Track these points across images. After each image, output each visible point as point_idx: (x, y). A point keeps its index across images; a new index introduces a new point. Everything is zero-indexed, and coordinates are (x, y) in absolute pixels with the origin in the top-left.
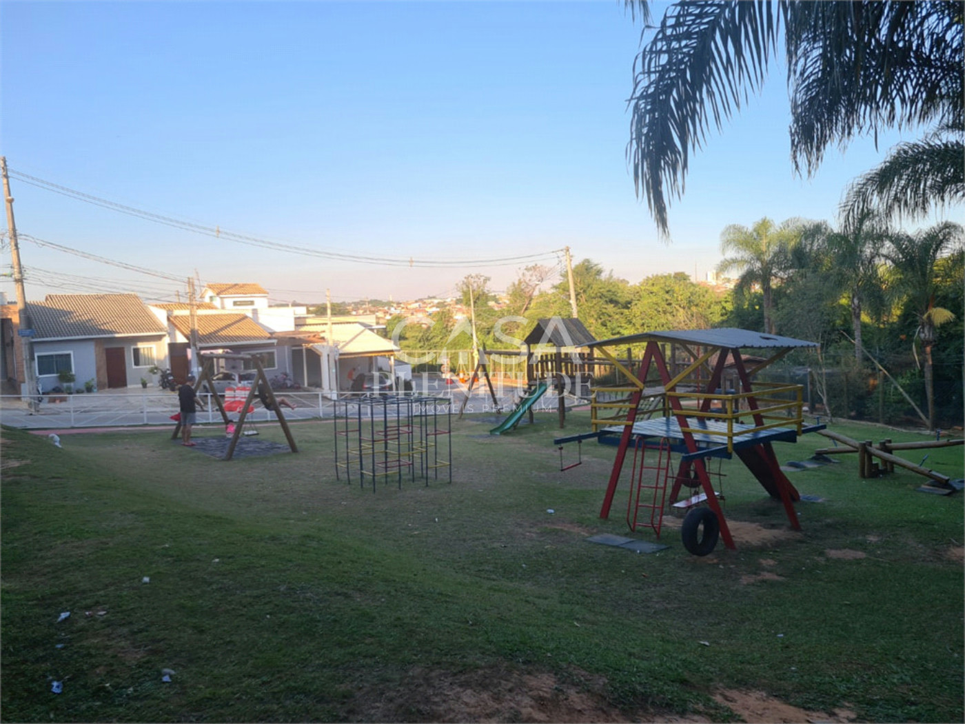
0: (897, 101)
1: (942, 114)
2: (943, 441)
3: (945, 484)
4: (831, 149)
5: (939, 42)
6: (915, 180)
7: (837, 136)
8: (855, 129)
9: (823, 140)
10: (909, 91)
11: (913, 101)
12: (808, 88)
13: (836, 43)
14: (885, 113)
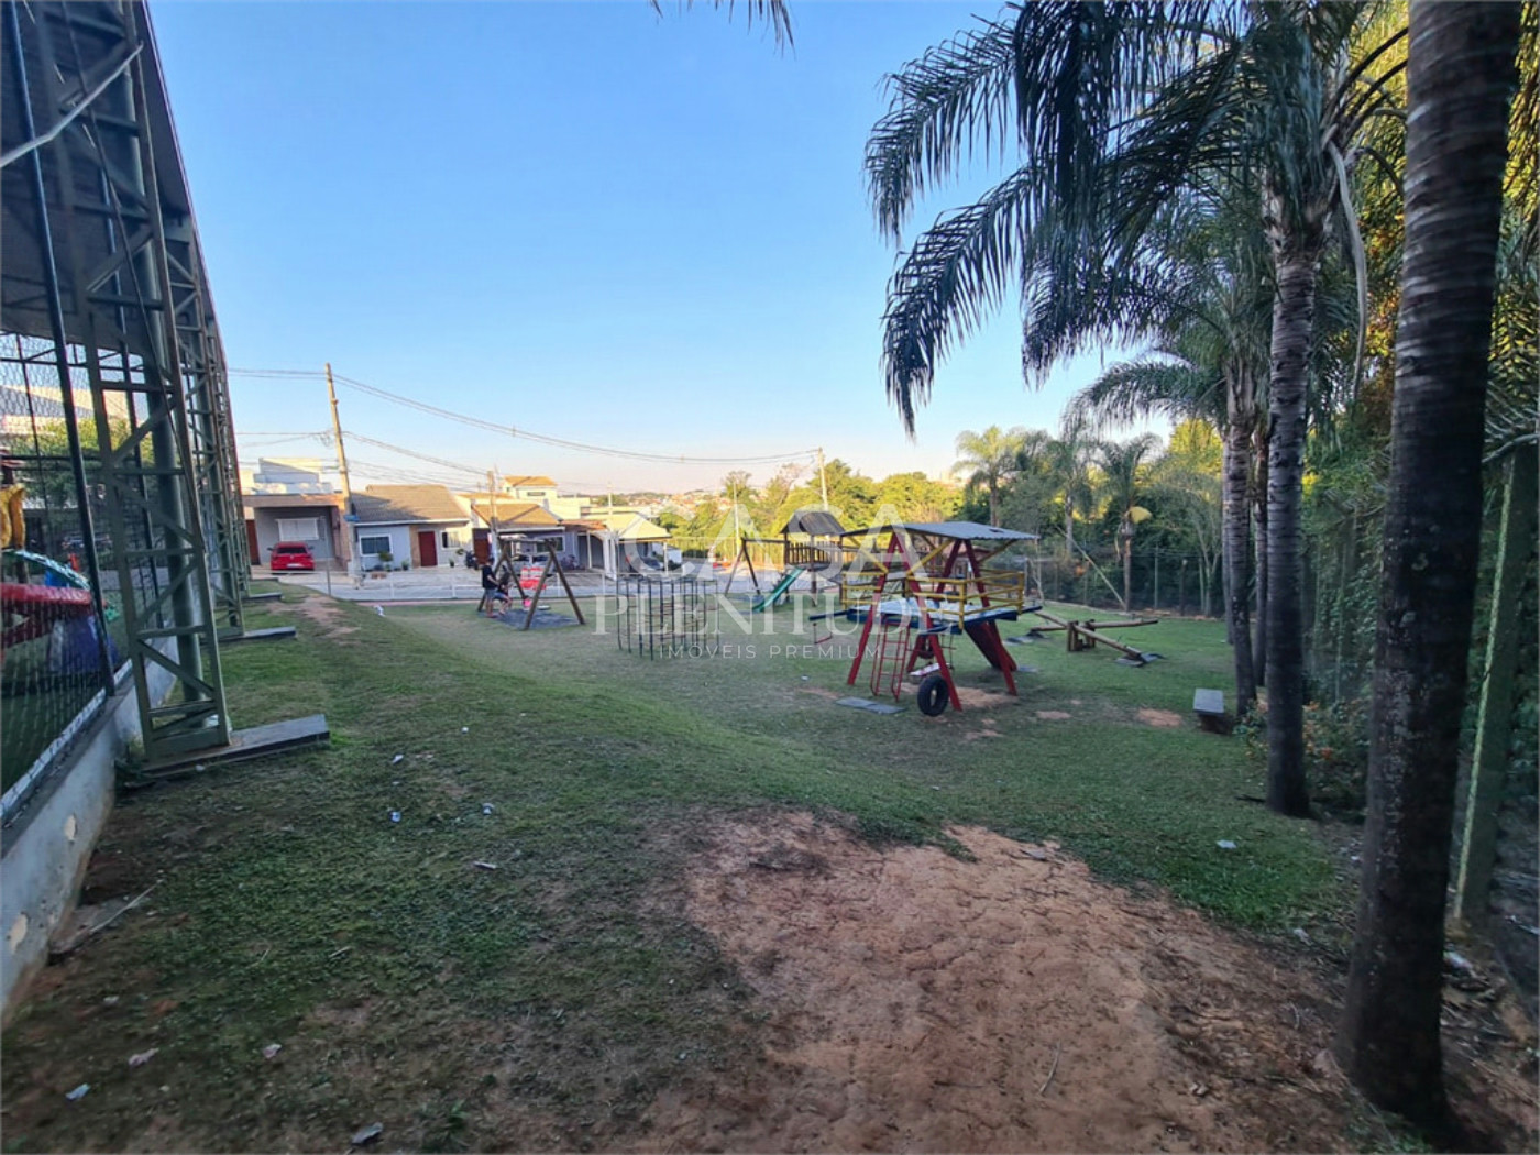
0: (1115, 324)
1: (1151, 337)
2: (1138, 621)
3: (1138, 657)
4: (1057, 366)
5: (1152, 273)
6: (1124, 396)
7: (1062, 354)
8: (1078, 349)
9: (1050, 356)
10: (1125, 317)
11: (1127, 325)
12: (1039, 311)
13: (1063, 274)
14: (1104, 336)
